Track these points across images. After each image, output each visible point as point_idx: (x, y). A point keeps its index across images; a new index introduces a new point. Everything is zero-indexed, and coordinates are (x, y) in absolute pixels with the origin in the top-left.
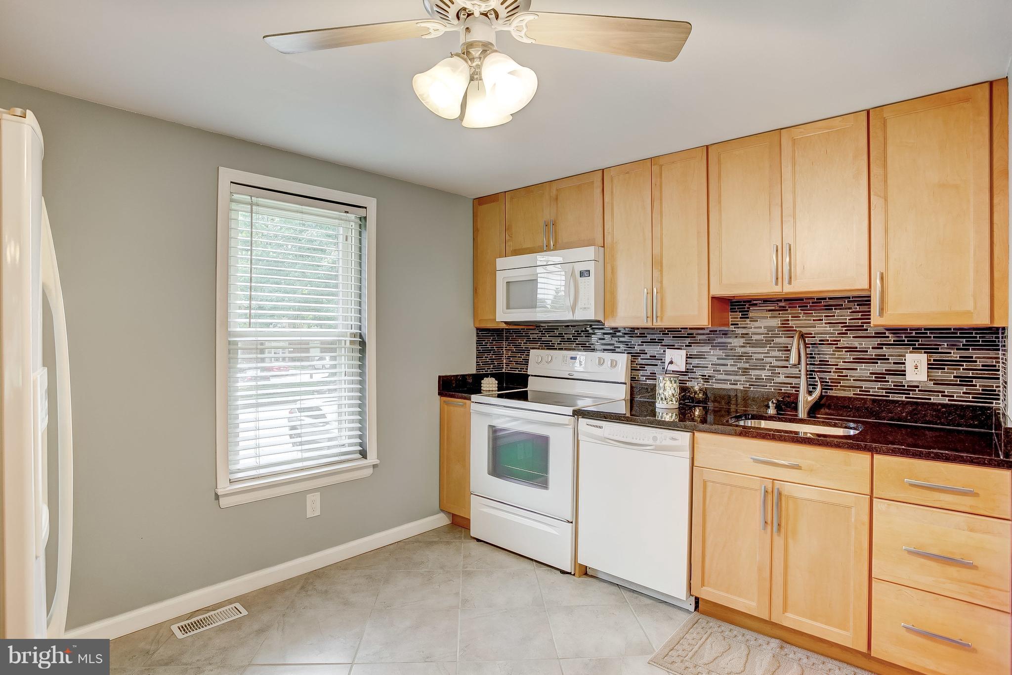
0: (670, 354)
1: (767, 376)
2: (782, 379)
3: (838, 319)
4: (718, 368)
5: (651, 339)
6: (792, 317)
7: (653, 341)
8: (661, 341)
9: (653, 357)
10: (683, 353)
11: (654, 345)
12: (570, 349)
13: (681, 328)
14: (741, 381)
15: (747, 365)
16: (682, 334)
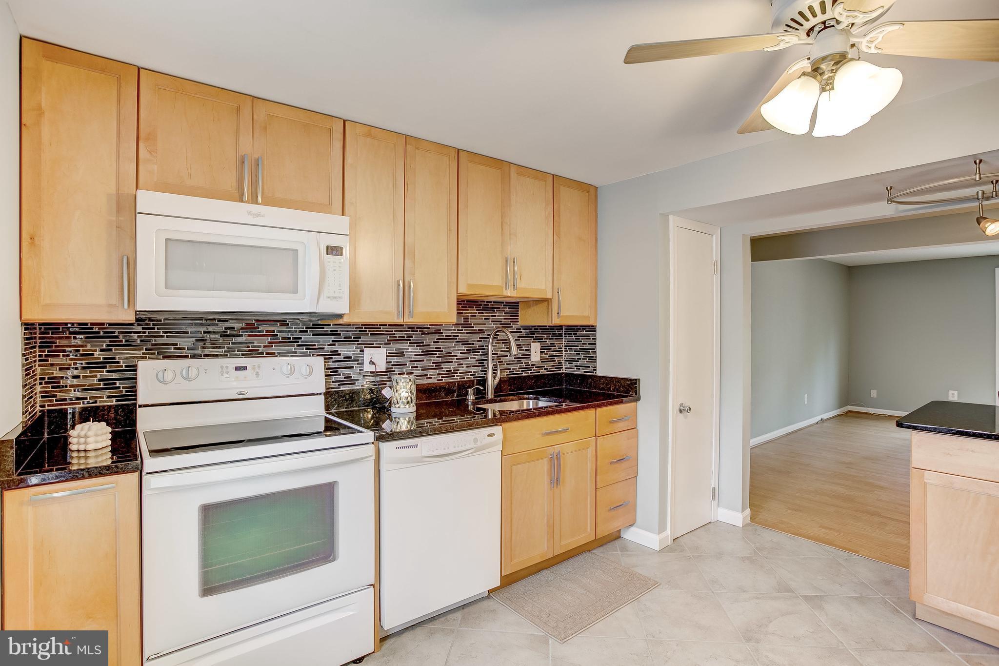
0: (369, 353)
1: (454, 368)
2: (465, 369)
3: (498, 319)
4: (416, 364)
5: (345, 338)
6: (471, 316)
7: (347, 340)
8: (357, 339)
9: (348, 359)
10: (383, 352)
11: (349, 344)
12: (217, 355)
13: (380, 325)
14: (435, 375)
15: (440, 360)
16: (380, 331)
